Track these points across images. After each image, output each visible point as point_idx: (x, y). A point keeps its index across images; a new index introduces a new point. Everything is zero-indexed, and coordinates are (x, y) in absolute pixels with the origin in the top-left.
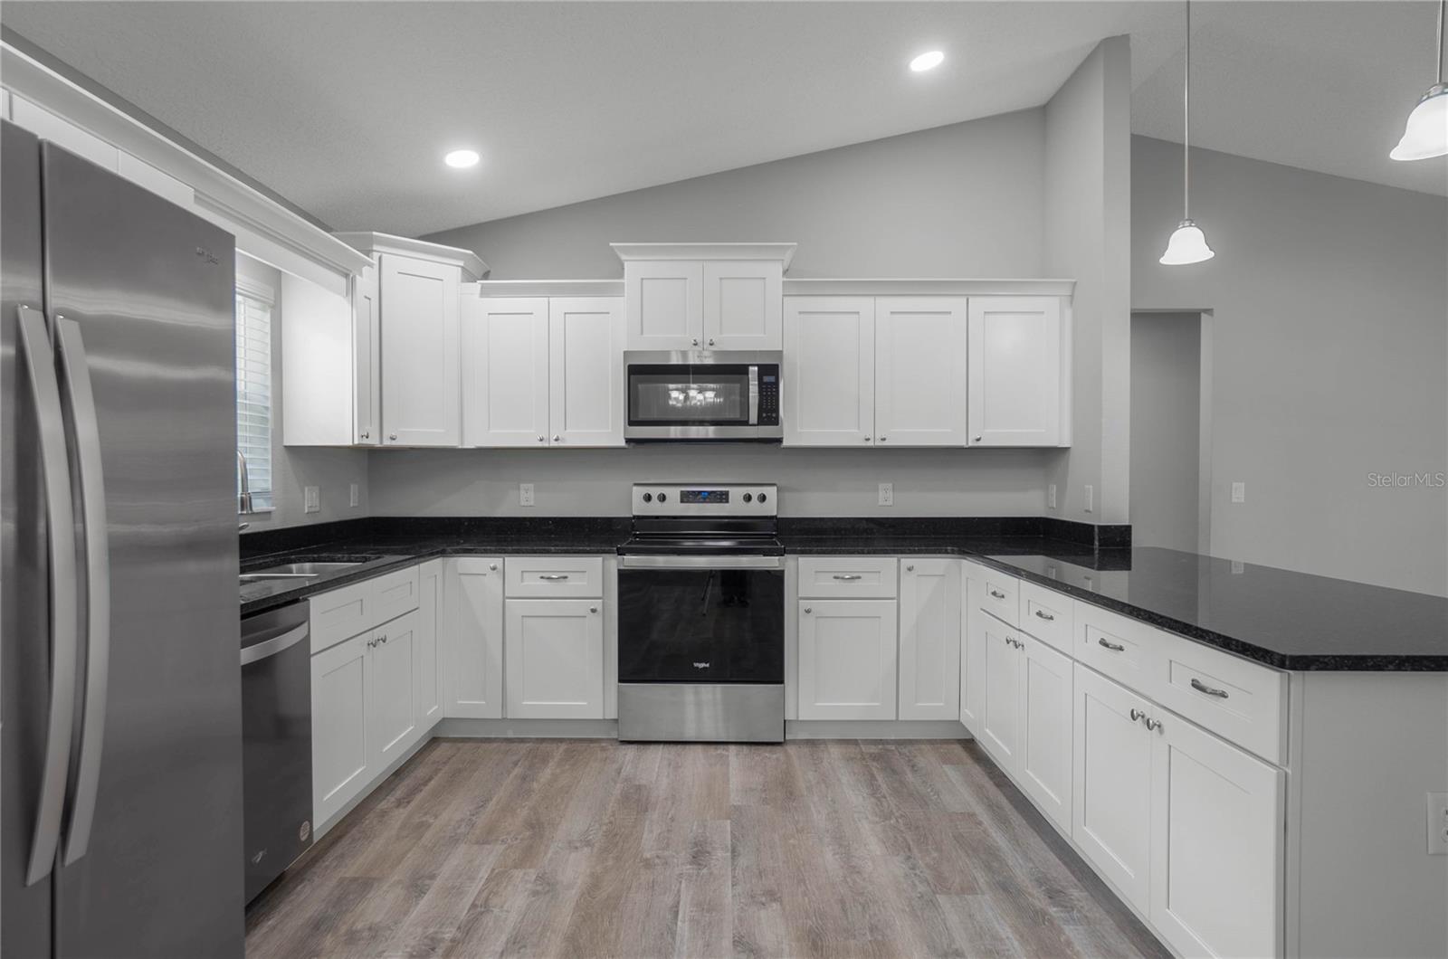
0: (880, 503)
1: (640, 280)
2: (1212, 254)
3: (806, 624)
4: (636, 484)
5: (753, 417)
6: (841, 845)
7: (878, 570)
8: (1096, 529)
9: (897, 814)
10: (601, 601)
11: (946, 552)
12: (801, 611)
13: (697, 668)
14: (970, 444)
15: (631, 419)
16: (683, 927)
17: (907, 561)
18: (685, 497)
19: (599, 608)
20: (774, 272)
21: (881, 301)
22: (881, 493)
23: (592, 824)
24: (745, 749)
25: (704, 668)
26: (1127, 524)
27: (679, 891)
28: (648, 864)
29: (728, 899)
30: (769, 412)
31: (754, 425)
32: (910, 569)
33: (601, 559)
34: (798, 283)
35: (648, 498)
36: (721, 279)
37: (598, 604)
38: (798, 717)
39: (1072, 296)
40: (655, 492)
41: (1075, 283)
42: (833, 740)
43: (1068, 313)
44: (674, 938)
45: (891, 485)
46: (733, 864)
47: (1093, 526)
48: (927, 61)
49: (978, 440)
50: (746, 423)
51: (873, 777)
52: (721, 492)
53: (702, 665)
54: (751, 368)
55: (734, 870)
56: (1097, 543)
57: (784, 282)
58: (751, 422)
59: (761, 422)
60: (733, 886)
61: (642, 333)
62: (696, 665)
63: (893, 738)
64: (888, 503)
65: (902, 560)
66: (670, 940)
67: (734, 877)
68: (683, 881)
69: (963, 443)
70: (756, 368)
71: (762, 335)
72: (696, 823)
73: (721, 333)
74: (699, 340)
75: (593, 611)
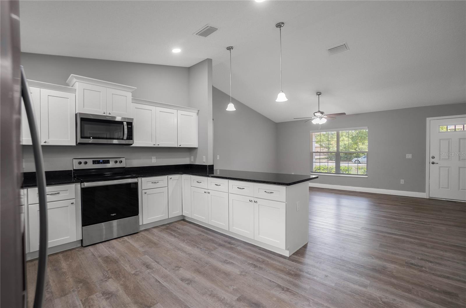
0: (153, 162)
1: (83, 89)
2: (235, 110)
3: (144, 196)
4: (75, 159)
5: (125, 137)
6: (181, 250)
7: (162, 180)
8: (208, 166)
9: (185, 239)
10: (75, 199)
11: (179, 174)
12: (143, 193)
13: (112, 216)
14: (178, 147)
15: (82, 136)
16: (165, 284)
17: (170, 176)
18: (94, 162)
19: (74, 202)
20: (129, 95)
21: (157, 108)
22: (153, 159)
23: (103, 272)
24: (129, 237)
25: (114, 215)
26: (212, 164)
27: (153, 277)
28: (135, 274)
29: (168, 273)
30: (130, 136)
31: (125, 140)
32: (171, 178)
33: (74, 185)
34: (136, 99)
35: (80, 163)
36: (113, 94)
37: (73, 201)
38: (143, 223)
39: (198, 113)
40: (83, 161)
41: (199, 110)
42: (151, 228)
43: (197, 116)
44: (166, 287)
45: (155, 157)
46: (160, 265)
47: (207, 165)
48: (177, 51)
49: (180, 145)
50: (123, 139)
51: (171, 233)
52: (107, 160)
53: (113, 215)
54: (124, 123)
55: (161, 266)
56: (208, 169)
57: (132, 98)
58: (124, 139)
59: (127, 139)
60: (166, 269)
61: (84, 107)
62: (111, 215)
63: (166, 223)
64: (155, 162)
65: (169, 176)
66: (165, 288)
67: (164, 267)
68: (151, 274)
69: (177, 146)
70: (126, 123)
71: (126, 113)
72: (137, 260)
73: (113, 111)
74: (105, 112)
75: (72, 203)
